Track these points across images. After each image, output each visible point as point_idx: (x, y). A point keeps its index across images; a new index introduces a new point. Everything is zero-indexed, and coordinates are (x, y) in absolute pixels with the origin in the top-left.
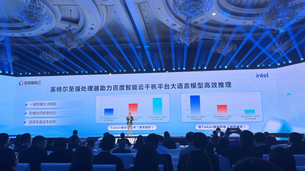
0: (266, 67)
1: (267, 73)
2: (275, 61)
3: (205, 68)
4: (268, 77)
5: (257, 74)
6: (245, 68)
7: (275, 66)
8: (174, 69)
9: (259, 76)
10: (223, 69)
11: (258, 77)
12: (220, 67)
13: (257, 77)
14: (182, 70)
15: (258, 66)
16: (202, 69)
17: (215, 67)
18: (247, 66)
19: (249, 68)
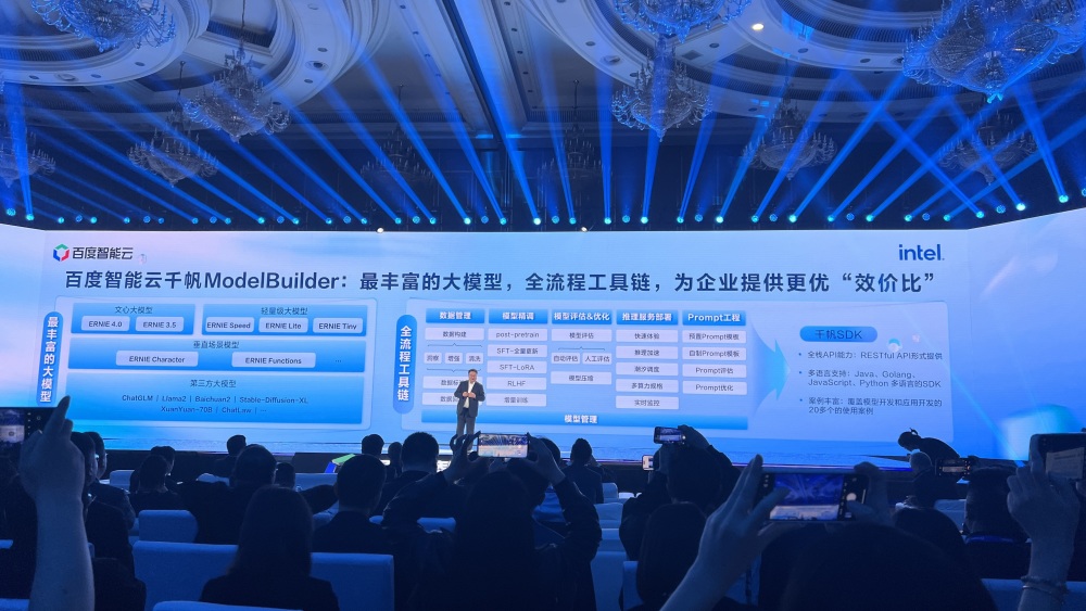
0: (936, 223)
1: (939, 246)
2: (968, 203)
3: (720, 220)
4: (939, 258)
5: (901, 246)
6: (859, 224)
7: (966, 221)
8: (608, 221)
9: (910, 254)
10: (782, 224)
11: (906, 258)
12: (773, 218)
13: (901, 258)
14: (635, 226)
15: (908, 218)
16: (708, 225)
17: (755, 219)
18: (869, 218)
19: (874, 225)
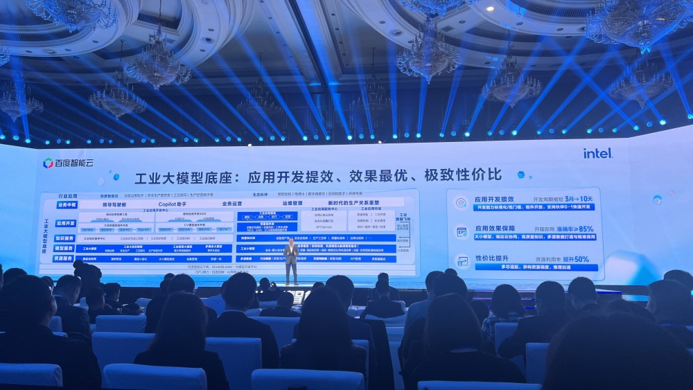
0: (607, 134)
1: (609, 149)
2: (628, 121)
3: (467, 134)
4: (610, 157)
5: (585, 149)
6: (558, 136)
7: (627, 133)
8: (395, 137)
9: (591, 155)
10: (508, 137)
11: (588, 157)
12: (501, 133)
13: (585, 157)
14: (412, 139)
15: (589, 131)
16: (460, 138)
17: (490, 134)
18: (564, 132)
19: (567, 136)
